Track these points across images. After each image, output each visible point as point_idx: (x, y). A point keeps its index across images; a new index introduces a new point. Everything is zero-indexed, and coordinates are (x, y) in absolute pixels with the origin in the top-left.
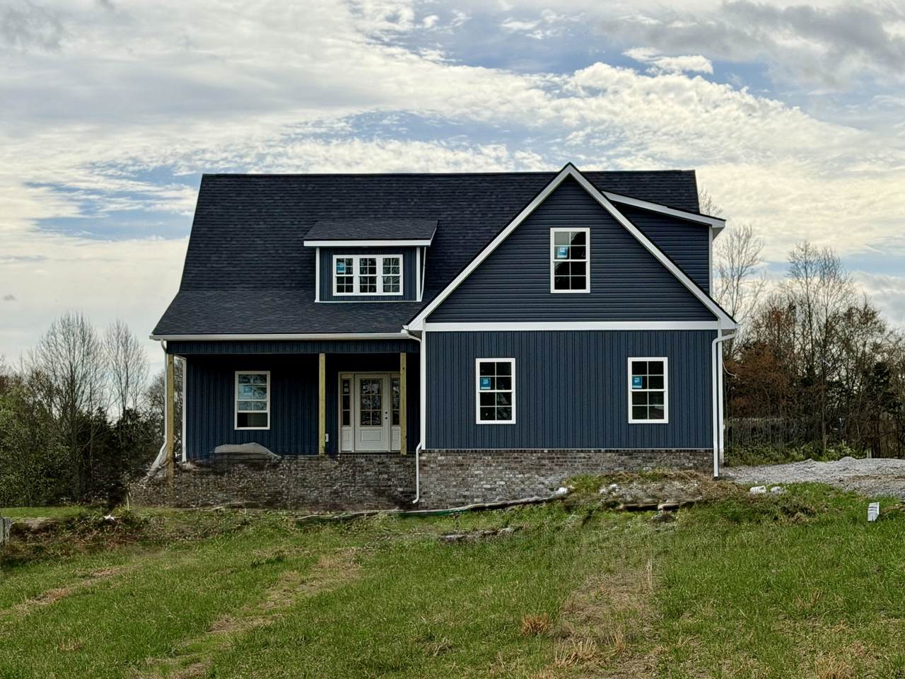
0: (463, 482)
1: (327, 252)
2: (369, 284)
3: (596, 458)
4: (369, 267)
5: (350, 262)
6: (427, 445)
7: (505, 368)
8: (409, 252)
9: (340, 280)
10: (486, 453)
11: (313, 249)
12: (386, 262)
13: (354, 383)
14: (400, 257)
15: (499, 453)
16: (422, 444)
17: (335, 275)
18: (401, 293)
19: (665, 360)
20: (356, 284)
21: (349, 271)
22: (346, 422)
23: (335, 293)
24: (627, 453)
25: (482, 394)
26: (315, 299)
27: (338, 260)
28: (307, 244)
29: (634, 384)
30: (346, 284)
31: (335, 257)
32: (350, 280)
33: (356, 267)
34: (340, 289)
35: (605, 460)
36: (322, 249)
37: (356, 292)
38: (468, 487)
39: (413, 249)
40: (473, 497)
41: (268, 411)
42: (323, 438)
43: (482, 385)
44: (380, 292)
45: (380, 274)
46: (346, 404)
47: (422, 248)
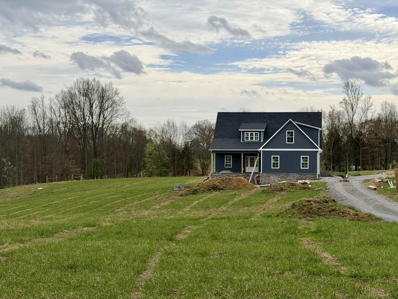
0: (269, 180)
1: (244, 132)
2: (252, 138)
3: (294, 175)
4: (252, 135)
5: (248, 134)
6: (262, 172)
7: (277, 158)
8: (260, 132)
9: (246, 137)
10: (273, 174)
11: (241, 131)
12: (255, 134)
13: (249, 158)
14: (258, 133)
15: (276, 174)
16: (261, 172)
17: (245, 136)
18: (258, 140)
19: (308, 156)
20: (249, 138)
21: (248, 135)
22: (247, 166)
23: (245, 140)
24: (300, 174)
25: (273, 163)
26: (241, 141)
27: (246, 133)
28: (239, 130)
29: (302, 161)
30: (247, 138)
31: (245, 133)
32: (248, 137)
33: (249, 135)
34: (246, 139)
35: (296, 175)
36: (243, 131)
37: (249, 140)
38: (270, 180)
39: (261, 131)
40: (271, 182)
41: (231, 164)
42: (242, 169)
43: (273, 161)
44: (254, 140)
45: (254, 136)
46: (247, 162)
47: (263, 131)
